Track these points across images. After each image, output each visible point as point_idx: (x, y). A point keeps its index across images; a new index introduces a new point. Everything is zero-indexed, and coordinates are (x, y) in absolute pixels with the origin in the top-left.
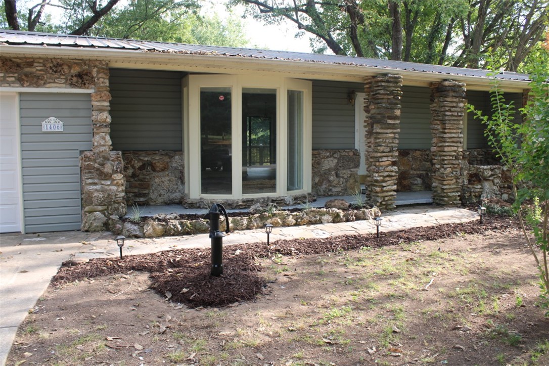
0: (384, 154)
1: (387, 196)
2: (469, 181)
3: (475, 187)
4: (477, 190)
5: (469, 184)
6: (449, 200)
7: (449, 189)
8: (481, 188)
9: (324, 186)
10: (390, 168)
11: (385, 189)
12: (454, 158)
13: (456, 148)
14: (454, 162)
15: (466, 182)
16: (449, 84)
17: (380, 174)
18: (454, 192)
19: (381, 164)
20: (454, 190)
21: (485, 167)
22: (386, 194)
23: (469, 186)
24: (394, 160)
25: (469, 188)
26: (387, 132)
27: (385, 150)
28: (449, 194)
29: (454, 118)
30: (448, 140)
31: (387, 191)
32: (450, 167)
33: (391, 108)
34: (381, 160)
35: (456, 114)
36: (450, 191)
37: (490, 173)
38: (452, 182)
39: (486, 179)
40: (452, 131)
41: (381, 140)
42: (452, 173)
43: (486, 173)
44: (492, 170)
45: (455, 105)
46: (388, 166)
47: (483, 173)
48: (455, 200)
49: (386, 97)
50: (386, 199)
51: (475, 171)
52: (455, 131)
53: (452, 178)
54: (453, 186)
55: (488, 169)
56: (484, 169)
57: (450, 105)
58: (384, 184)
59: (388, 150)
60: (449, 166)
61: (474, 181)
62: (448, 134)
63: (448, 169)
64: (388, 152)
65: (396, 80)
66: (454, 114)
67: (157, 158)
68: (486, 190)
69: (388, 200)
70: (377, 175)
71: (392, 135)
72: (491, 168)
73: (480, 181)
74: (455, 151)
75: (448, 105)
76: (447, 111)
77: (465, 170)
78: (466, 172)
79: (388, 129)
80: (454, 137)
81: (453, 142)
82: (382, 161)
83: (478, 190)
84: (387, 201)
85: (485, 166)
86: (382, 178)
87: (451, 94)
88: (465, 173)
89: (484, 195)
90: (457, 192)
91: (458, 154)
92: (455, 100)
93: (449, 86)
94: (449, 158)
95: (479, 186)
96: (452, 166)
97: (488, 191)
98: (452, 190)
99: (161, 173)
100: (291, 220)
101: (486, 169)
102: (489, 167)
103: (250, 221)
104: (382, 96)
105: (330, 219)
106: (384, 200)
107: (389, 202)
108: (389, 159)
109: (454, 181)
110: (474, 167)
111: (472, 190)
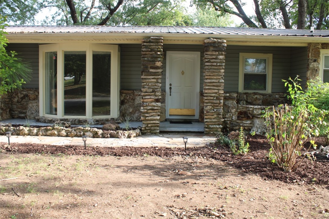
0: (146, 94)
1: (150, 124)
2: (238, 117)
3: (244, 122)
4: (245, 125)
5: (238, 119)
6: (211, 131)
7: (210, 122)
8: (251, 123)
10: (154, 104)
11: (147, 118)
12: (215, 98)
13: (217, 91)
14: (215, 101)
15: (234, 118)
16: (208, 42)
17: (145, 108)
18: (215, 125)
19: (145, 100)
20: (215, 123)
22: (149, 122)
23: (237, 121)
24: (156, 98)
25: (237, 122)
26: (149, 78)
27: (148, 91)
28: (211, 126)
29: (213, 67)
30: (209, 84)
31: (151, 120)
32: (211, 105)
33: (153, 61)
34: (144, 98)
35: (215, 64)
36: (211, 123)
37: (260, 112)
38: (213, 117)
39: (256, 116)
40: (212, 77)
41: (145, 83)
42: (213, 110)
43: (255, 112)
45: (214, 57)
46: (152, 102)
47: (253, 111)
48: (217, 131)
49: (148, 53)
50: (149, 125)
51: (244, 110)
52: (215, 77)
53: (213, 114)
54: (214, 120)
55: (259, 109)
56: (254, 109)
57: (210, 57)
58: (147, 115)
59: (151, 90)
60: (210, 104)
61: (242, 117)
62: (208, 80)
63: (208, 107)
64: (151, 92)
65: (157, 41)
66: (213, 64)
67: (31, 92)
68: (256, 125)
69: (152, 127)
70: (142, 108)
71: (155, 80)
72: (261, 108)
73: (248, 118)
74: (216, 93)
75: (208, 57)
76: (207, 62)
77: (233, 108)
78: (234, 110)
79: (150, 76)
80: (214, 82)
81: (214, 86)
82: (145, 99)
83: (248, 125)
84: (149, 127)
85: (256, 106)
86: (146, 110)
87: (211, 49)
89: (254, 129)
90: (219, 125)
91: (219, 95)
92: (214, 53)
93: (208, 43)
94: (209, 98)
95: (249, 122)
96: (212, 105)
97: (258, 126)
98: (214, 123)
99: (33, 101)
100: (64, 133)
101: (256, 109)
102: (259, 107)
103: (38, 131)
104: (144, 53)
105: (91, 135)
106: (147, 127)
107: (152, 128)
108: (152, 97)
109: (215, 116)
110: (243, 106)
111: (241, 124)
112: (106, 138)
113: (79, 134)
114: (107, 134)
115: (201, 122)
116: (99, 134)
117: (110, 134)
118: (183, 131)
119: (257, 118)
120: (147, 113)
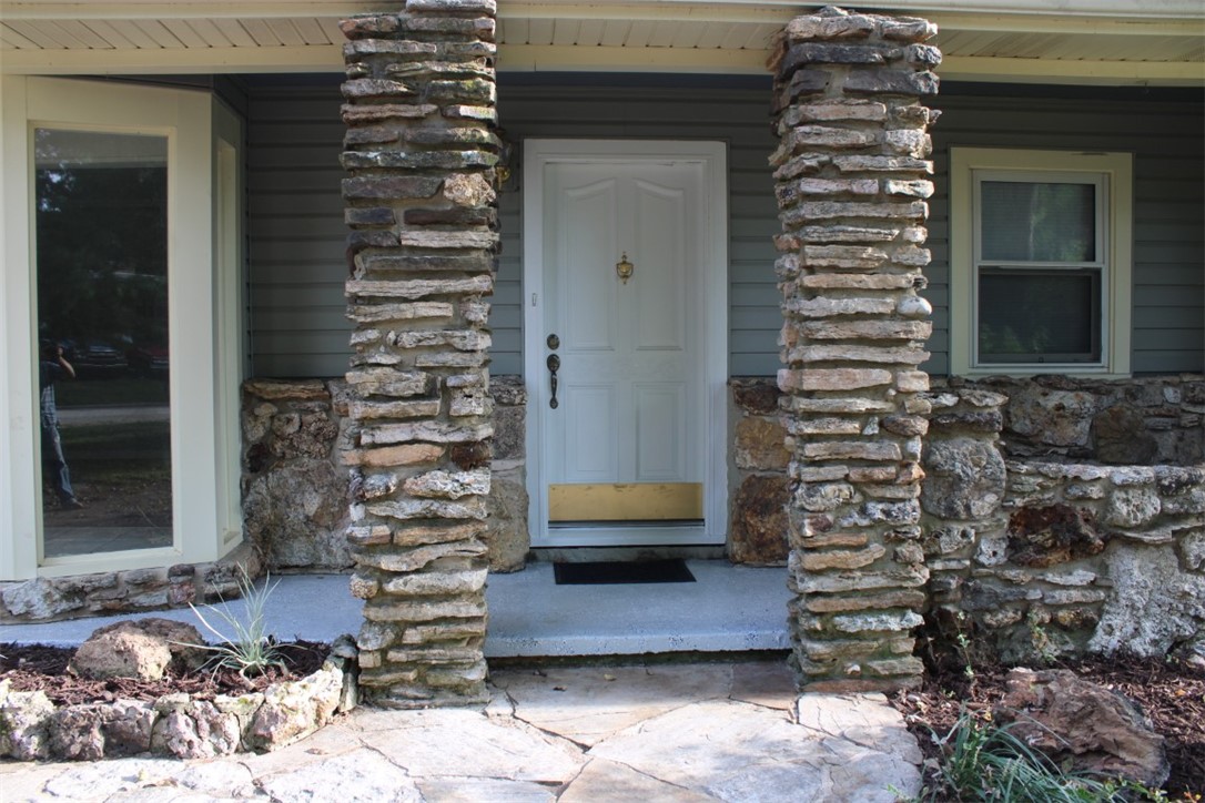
0: (383, 408)
1: (415, 624)
2: (1014, 545)
3: (1050, 577)
4: (1062, 596)
5: (1013, 562)
6: (847, 655)
7: (845, 594)
8: (1093, 585)
10: (440, 481)
11: (391, 587)
12: (873, 429)
13: (883, 377)
14: (871, 450)
15: (991, 552)
16: (814, 31)
17: (378, 510)
18: (871, 610)
19: (375, 457)
20: (874, 602)
21: (1124, 473)
22: (406, 612)
23: (1011, 574)
24: (457, 437)
25: (1009, 582)
26: (403, 292)
27: (391, 389)
28: (843, 622)
29: (855, 209)
30: (830, 331)
32: (846, 479)
33: (423, 170)
34: (365, 439)
35: (871, 186)
36: (848, 604)
37: (1153, 505)
38: (863, 559)
39: (1118, 537)
40: (851, 280)
41: (373, 334)
42: (863, 511)
43: (1123, 509)
44: (1164, 491)
45: (862, 137)
46: (425, 466)
47: (1106, 503)
48: (884, 654)
49: (387, 110)
50: (412, 636)
51: (1052, 497)
52: (870, 281)
53: (863, 538)
54: (868, 582)
55: (1144, 485)
56: (1110, 486)
57: (830, 141)
58: (388, 563)
59: (418, 381)
60: (839, 471)
61: (1041, 549)
62: (821, 300)
63: (829, 489)
64: (416, 397)
65: (455, 23)
66: (855, 188)
68: (1127, 593)
69: (428, 644)
70: (358, 512)
71: (446, 310)
72: (1158, 480)
73: (1079, 549)
74: (878, 391)
75: (820, 141)
76: (810, 172)
77: (980, 490)
78: (991, 498)
79: (410, 275)
80: (860, 316)
81: (862, 341)
82: (375, 446)
83: (1076, 595)
84: (413, 646)
85: (1125, 470)
86: (383, 530)
87: (843, 80)
88: (985, 504)
89: (1116, 622)
90: (899, 609)
91: (901, 407)
92: (861, 111)
93: (816, 39)
94: (833, 427)
95: (1082, 575)
96: (855, 474)
97: (1140, 602)
98: (867, 603)
101: (1125, 487)
102: (1147, 472)
104: (362, 111)
106: (398, 645)
107: (435, 655)
108: (426, 431)
109: (877, 550)
111: (1035, 594)
112: (79, 758)
114: (85, 730)
115: (742, 562)
116: (18, 734)
117: (103, 728)
118: (649, 654)
119: (1136, 544)
120: (391, 546)
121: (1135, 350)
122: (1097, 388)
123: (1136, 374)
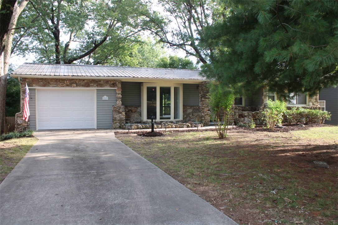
2: (239, 117)
5: (239, 118)
6: (230, 123)
9: (188, 119)
10: (208, 112)
15: (237, 117)
19: (204, 110)
21: (245, 112)
22: (206, 120)
24: (209, 109)
27: (205, 106)
31: (207, 119)
37: (247, 114)
39: (245, 116)
41: (204, 103)
44: (248, 113)
46: (207, 111)
47: (244, 114)
48: (232, 123)
50: (206, 122)
51: (241, 114)
54: (231, 118)
56: (245, 113)
58: (205, 117)
59: (207, 106)
61: (241, 117)
67: (133, 108)
70: (203, 114)
73: (243, 117)
77: (237, 113)
88: (237, 114)
90: (233, 120)
95: (243, 119)
97: (246, 121)
98: (231, 120)
99: (134, 113)
100: (174, 126)
102: (247, 112)
103: (161, 126)
104: (204, 89)
105: (186, 126)
106: (205, 122)
107: (207, 123)
108: (207, 109)
109: (232, 116)
110: (241, 112)
111: (240, 120)
113: (181, 126)
116: (190, 126)
119: (246, 117)
120: (206, 116)
121: (245, 104)
122: (241, 107)
123: (245, 106)
